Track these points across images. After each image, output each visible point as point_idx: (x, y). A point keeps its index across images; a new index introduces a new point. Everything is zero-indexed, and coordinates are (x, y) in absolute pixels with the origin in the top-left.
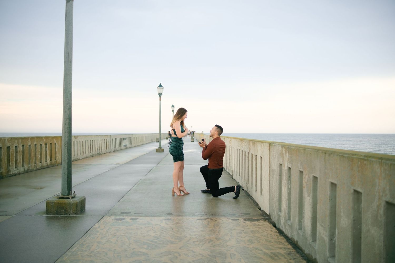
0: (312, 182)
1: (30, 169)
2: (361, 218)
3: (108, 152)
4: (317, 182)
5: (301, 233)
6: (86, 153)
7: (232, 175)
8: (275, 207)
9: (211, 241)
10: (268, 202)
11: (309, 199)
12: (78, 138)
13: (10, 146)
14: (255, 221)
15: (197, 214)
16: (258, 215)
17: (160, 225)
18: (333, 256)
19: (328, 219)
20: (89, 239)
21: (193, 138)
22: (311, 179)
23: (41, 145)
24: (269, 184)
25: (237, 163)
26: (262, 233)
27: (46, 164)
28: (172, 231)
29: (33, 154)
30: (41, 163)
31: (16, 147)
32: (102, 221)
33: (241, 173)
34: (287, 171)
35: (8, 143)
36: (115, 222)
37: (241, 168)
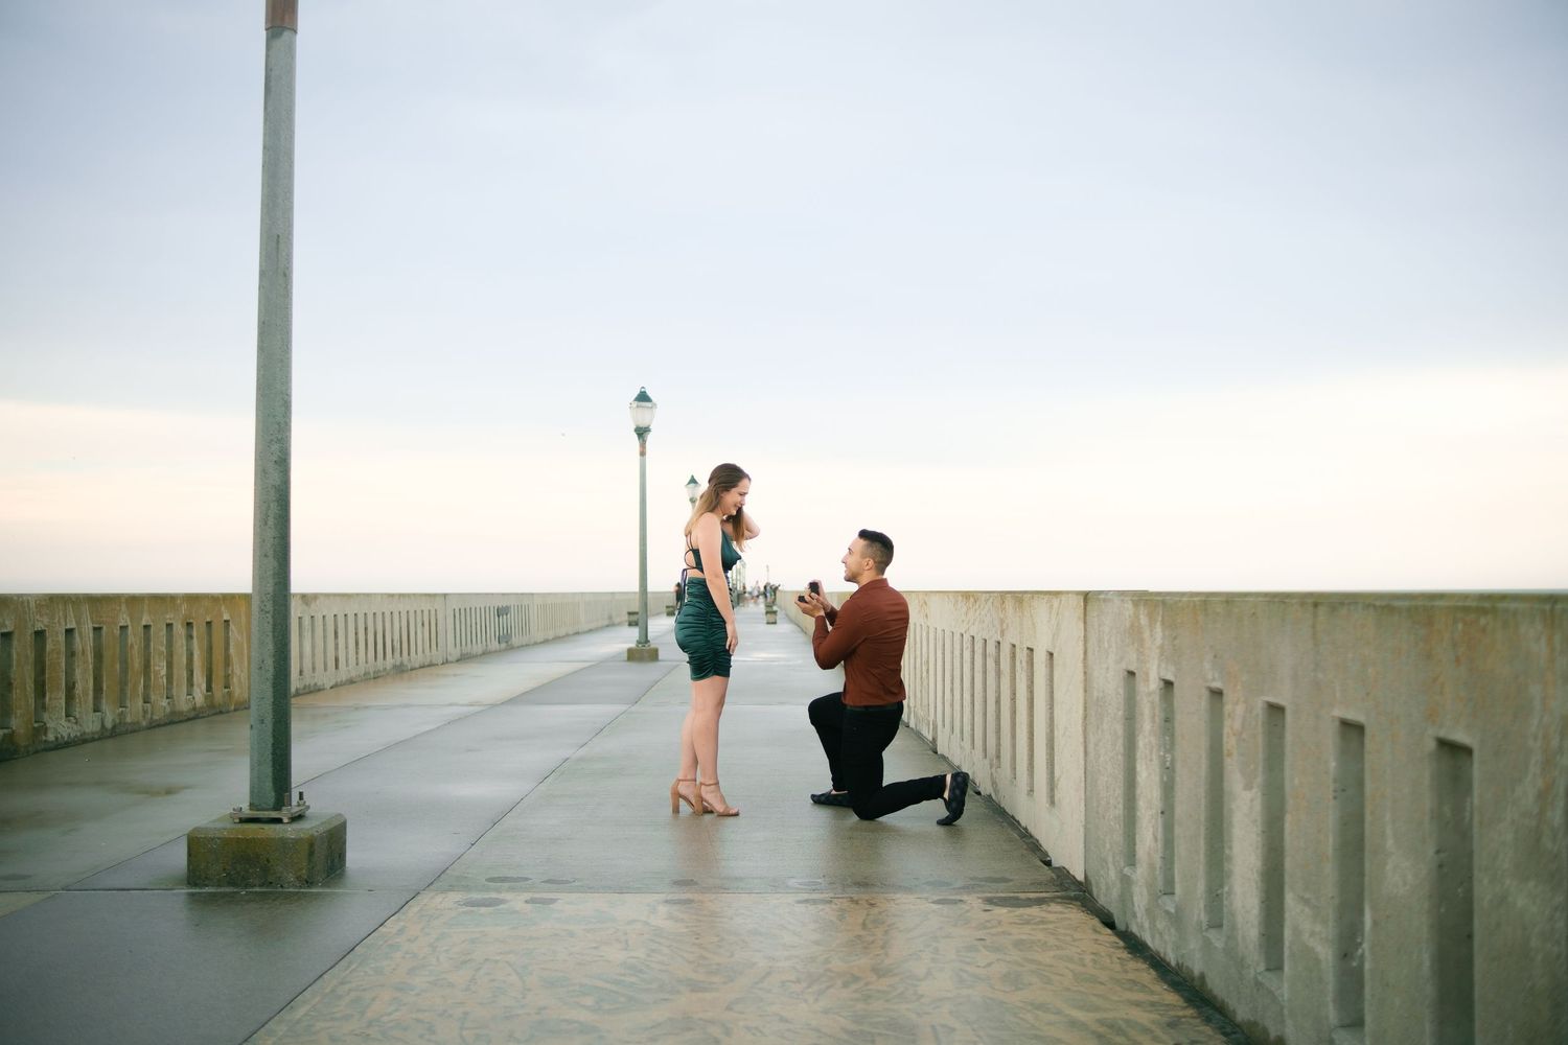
0: (1260, 729)
1: (125, 724)
2: (1470, 855)
3: (434, 662)
4: (1284, 727)
5: (1217, 940)
6: (347, 665)
7: (931, 739)
8: (1108, 846)
9: (856, 979)
10: (1082, 830)
11: (1252, 800)
12: (318, 602)
13: (43, 628)
14: (1029, 906)
15: (795, 880)
16: (1040, 884)
17: (646, 923)
18: (1355, 1023)
19: (1330, 870)
20: (362, 974)
21: (775, 608)
22: (1257, 715)
23: (169, 626)
24: (1082, 755)
25: (952, 690)
26: (1058, 948)
27: (190, 706)
28: (694, 944)
29: (136, 663)
30: (167, 698)
31: (69, 632)
32: (414, 909)
33: (967, 728)
34: (1156, 698)
35: (38, 617)
36: (464, 913)
37: (967, 709)
